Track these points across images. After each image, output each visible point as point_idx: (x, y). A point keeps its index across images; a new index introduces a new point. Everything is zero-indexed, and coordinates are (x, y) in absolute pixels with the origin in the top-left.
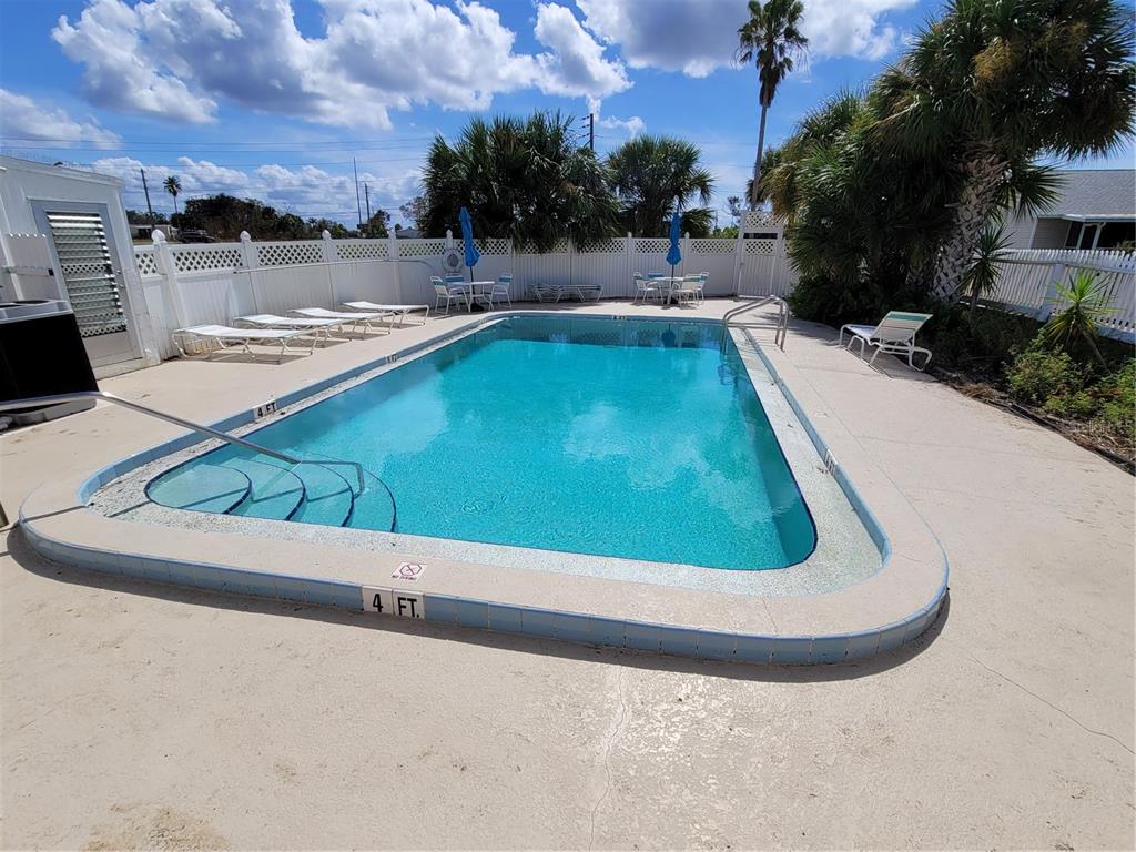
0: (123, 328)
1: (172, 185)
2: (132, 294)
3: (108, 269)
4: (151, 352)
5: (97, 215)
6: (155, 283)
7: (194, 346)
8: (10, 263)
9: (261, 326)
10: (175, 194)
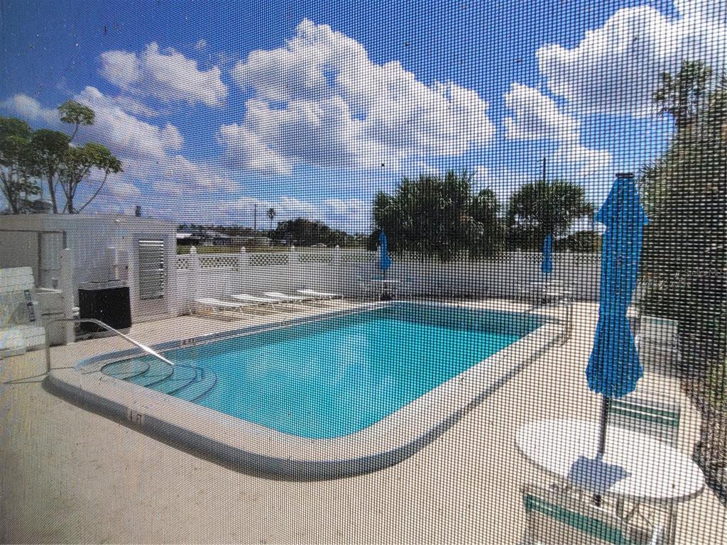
0: (161, 297)
1: (271, 212)
2: (171, 280)
3: (161, 266)
4: (173, 310)
5: (162, 240)
6: (184, 274)
7: (200, 309)
8: (116, 262)
9: (237, 301)
10: (272, 218)
